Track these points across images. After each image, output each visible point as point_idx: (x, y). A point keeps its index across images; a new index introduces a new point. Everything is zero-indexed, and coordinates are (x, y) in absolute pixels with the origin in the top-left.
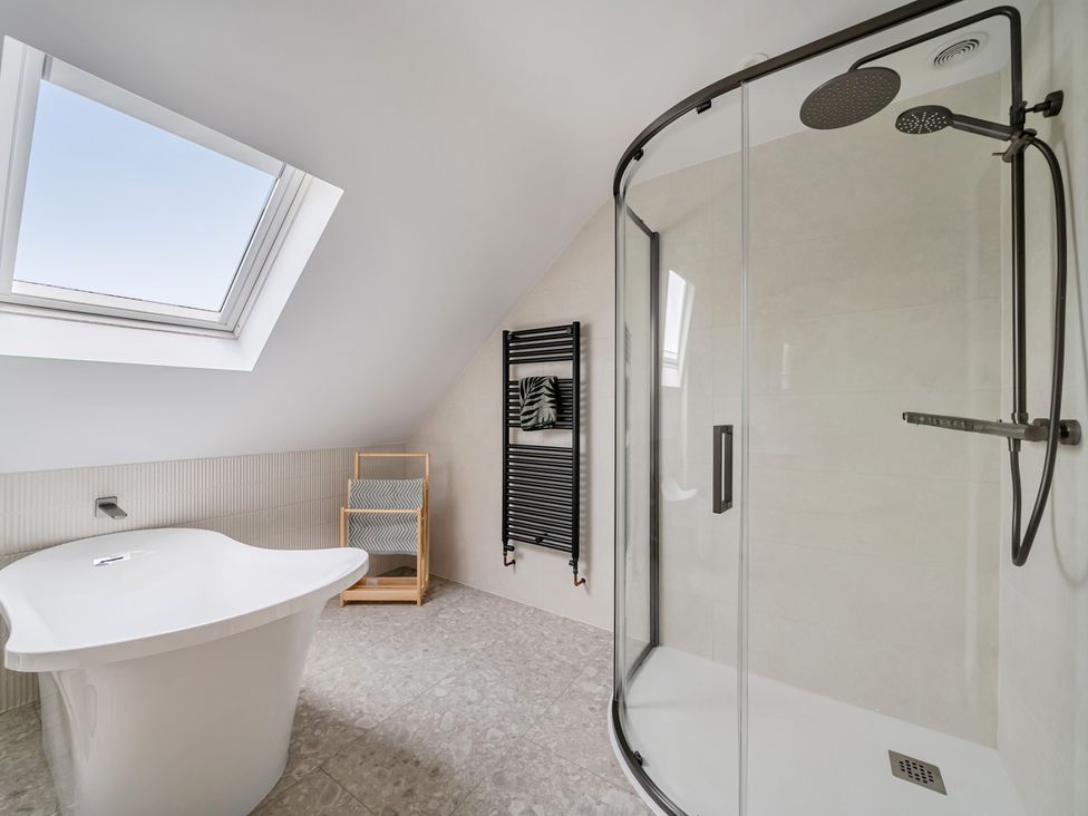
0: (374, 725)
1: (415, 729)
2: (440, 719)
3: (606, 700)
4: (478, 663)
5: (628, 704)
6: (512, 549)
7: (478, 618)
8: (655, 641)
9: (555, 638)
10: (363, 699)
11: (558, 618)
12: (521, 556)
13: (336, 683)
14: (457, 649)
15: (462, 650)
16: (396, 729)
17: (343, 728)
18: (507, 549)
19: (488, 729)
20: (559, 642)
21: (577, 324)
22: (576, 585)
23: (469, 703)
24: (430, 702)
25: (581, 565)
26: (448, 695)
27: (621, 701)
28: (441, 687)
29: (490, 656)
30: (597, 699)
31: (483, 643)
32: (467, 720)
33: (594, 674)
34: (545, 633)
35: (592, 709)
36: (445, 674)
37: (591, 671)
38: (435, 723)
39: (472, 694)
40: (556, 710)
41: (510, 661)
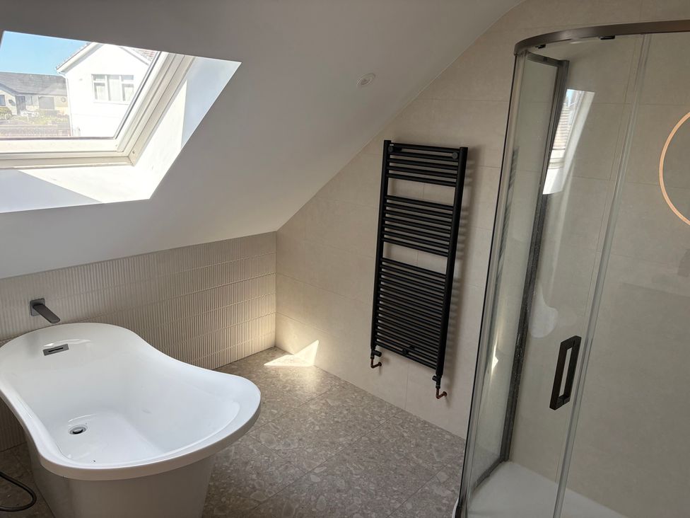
0: (266, 499)
1: (297, 506)
2: (316, 501)
3: (452, 503)
4: (346, 457)
5: (469, 510)
6: (380, 354)
7: (345, 412)
8: (505, 455)
9: (414, 442)
10: (254, 476)
11: (419, 420)
12: (387, 361)
13: (231, 461)
14: (327, 441)
15: (331, 443)
16: (283, 504)
17: (242, 498)
18: (374, 353)
19: (354, 514)
20: (417, 445)
21: (465, 150)
22: (438, 397)
23: (339, 491)
24: (307, 485)
25: (444, 380)
26: (322, 481)
27: (464, 507)
28: (315, 474)
29: (355, 451)
30: (444, 501)
31: (350, 438)
32: (336, 505)
33: (445, 480)
34: (405, 435)
35: (439, 510)
36: (318, 464)
37: (443, 476)
38: (312, 503)
39: (341, 484)
40: (409, 506)
41: (373, 458)
